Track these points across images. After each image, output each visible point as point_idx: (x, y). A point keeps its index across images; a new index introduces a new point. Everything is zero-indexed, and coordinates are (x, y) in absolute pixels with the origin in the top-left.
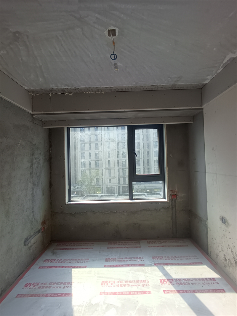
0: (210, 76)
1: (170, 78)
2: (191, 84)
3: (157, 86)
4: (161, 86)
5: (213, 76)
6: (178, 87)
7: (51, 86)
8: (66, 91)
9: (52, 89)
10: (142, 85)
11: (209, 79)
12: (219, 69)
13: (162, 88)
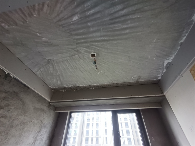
0: (159, 74)
1: (133, 77)
2: (149, 81)
3: (126, 83)
4: (129, 83)
5: (162, 74)
6: (141, 83)
7: (64, 86)
8: (72, 88)
9: (65, 87)
10: (117, 83)
11: (160, 77)
12: (163, 70)
13: (130, 84)
